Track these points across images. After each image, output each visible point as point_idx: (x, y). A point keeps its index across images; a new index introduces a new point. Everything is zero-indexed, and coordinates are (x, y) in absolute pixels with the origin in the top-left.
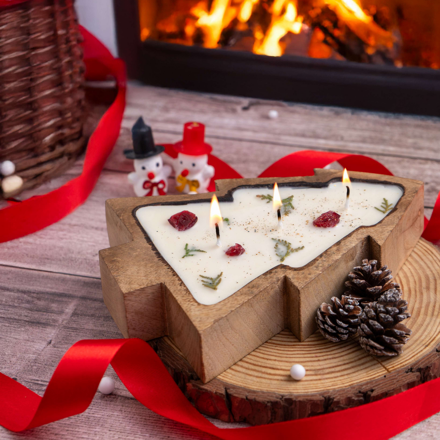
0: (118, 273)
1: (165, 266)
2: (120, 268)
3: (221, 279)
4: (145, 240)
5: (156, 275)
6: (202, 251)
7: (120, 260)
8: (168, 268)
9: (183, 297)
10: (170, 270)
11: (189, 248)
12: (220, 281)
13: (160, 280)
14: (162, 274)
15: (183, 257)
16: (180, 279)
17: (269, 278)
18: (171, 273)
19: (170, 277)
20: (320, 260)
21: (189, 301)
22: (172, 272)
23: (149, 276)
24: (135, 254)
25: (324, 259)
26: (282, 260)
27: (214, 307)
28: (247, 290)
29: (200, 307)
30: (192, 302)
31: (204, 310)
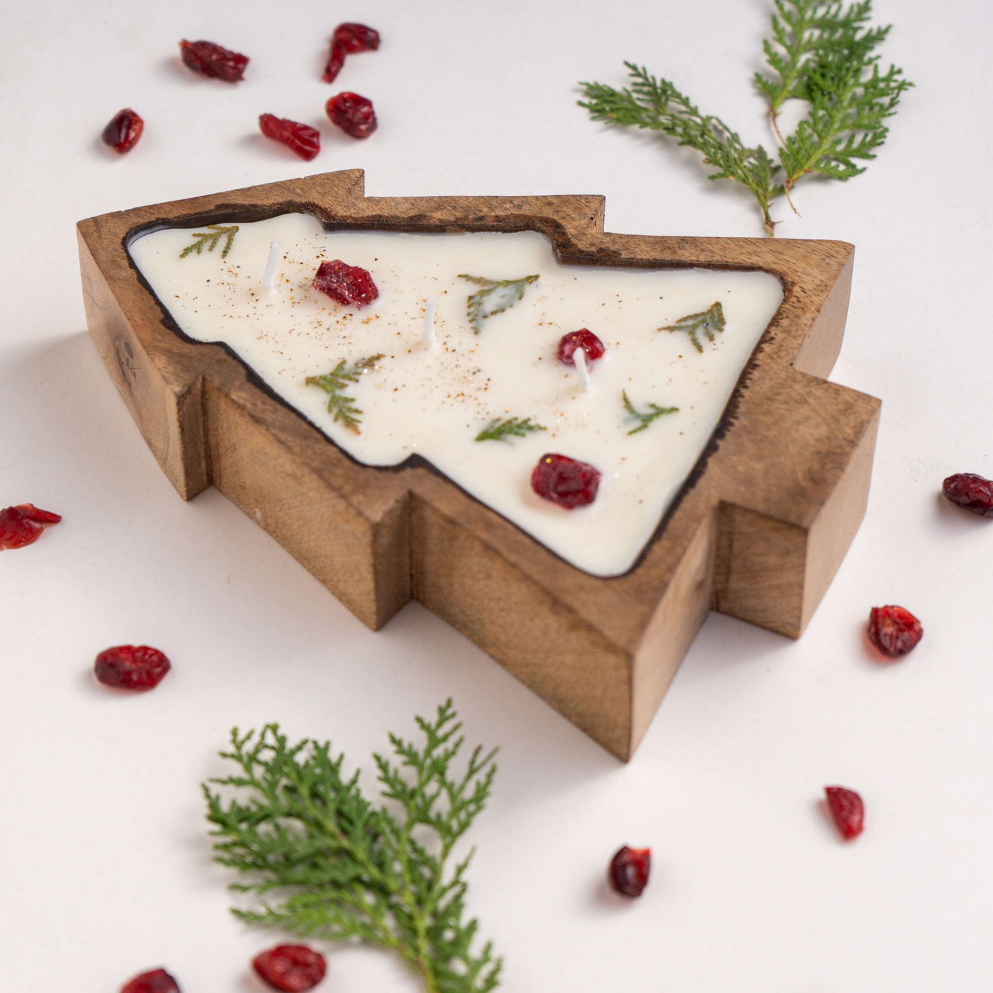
1: (743, 397)
3: (678, 322)
5: (783, 390)
6: (626, 399)
7: (800, 473)
8: (746, 387)
9: (798, 316)
11: (638, 424)
12: (684, 319)
13: (790, 375)
14: (771, 384)
15: (674, 410)
16: (758, 349)
18: (756, 374)
19: (767, 368)
20: (493, 214)
21: (799, 301)
22: (750, 376)
23: (799, 397)
24: (758, 467)
25: (485, 210)
26: (532, 279)
27: (775, 263)
28: (683, 251)
29: (796, 278)
30: (796, 297)
31: (798, 270)
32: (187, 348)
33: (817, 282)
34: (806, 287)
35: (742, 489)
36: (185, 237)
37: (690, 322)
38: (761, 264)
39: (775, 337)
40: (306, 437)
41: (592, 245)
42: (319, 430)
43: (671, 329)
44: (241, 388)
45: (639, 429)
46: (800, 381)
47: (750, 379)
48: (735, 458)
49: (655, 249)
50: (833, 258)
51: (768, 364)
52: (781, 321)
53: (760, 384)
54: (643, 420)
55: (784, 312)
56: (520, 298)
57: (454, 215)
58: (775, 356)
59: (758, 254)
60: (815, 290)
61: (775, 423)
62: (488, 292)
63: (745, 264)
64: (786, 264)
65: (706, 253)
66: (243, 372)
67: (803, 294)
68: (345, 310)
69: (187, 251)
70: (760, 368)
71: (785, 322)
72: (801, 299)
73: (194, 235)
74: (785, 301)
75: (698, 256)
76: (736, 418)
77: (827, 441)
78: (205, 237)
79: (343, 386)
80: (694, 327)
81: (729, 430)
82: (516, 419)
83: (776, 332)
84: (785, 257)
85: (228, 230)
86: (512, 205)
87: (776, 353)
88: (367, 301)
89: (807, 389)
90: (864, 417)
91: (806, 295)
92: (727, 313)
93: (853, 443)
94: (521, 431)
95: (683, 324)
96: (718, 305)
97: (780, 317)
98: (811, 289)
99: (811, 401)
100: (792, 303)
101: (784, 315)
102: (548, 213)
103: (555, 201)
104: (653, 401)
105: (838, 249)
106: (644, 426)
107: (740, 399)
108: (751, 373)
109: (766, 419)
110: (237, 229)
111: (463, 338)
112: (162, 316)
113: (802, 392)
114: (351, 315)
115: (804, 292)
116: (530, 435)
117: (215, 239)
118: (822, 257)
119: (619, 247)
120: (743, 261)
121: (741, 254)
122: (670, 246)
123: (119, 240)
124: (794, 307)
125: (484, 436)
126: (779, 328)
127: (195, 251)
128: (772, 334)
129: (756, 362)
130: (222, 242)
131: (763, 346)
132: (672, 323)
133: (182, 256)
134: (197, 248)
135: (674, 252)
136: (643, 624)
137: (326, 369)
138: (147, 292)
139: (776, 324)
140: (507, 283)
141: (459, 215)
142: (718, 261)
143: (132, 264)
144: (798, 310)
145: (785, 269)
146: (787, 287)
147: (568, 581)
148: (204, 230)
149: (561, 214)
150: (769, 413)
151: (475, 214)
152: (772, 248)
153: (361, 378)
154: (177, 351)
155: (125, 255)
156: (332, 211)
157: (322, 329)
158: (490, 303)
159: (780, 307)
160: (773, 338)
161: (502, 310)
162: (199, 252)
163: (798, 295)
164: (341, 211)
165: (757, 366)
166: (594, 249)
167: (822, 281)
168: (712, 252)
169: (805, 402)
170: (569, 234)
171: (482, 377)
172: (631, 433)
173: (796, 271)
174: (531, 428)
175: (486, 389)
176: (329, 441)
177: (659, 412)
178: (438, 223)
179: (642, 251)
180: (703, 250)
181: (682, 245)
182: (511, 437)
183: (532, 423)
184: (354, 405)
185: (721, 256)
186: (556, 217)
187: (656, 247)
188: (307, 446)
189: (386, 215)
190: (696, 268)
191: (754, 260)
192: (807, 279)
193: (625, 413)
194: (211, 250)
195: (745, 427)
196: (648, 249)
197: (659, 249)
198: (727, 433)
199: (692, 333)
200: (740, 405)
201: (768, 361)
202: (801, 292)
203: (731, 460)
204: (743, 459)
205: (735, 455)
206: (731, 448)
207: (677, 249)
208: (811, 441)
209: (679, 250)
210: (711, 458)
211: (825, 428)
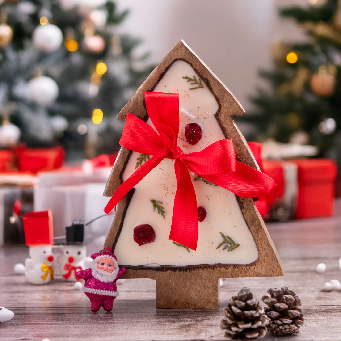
0: (192, 305)
1: (199, 270)
2: (186, 301)
4: (160, 272)
5: (207, 280)
7: (176, 297)
8: (203, 269)
9: (241, 272)
10: (206, 269)
12: (229, 238)
13: (214, 280)
14: (208, 276)
15: (189, 251)
17: (248, 207)
18: (210, 270)
19: (214, 272)
21: (248, 270)
22: (208, 269)
23: (207, 286)
24: (173, 285)
27: (262, 256)
28: (254, 228)
29: (258, 265)
30: (250, 268)
31: (262, 264)
33: (259, 272)
34: (256, 270)
35: (163, 284)
36: (191, 73)
37: (228, 240)
39: (229, 269)
43: (223, 235)
46: (213, 284)
47: (207, 269)
48: (173, 278)
49: (251, 219)
50: (273, 273)
51: (216, 272)
52: (237, 268)
53: (204, 273)
55: (241, 268)
58: (220, 272)
59: (264, 249)
60: (256, 272)
61: (193, 283)
64: (263, 260)
67: (252, 270)
68: (185, 137)
69: (186, 78)
71: (237, 269)
73: (194, 76)
74: (247, 265)
75: (254, 232)
76: (189, 271)
77: (192, 300)
78: (195, 80)
80: (227, 242)
81: (183, 272)
82: (163, 208)
83: (231, 269)
84: (266, 258)
85: (201, 84)
87: (222, 272)
88: (191, 143)
89: (211, 287)
91: (252, 271)
94: (160, 212)
95: (227, 238)
96: (238, 246)
97: (238, 267)
99: (207, 290)
100: (246, 268)
101: (240, 268)
105: (278, 272)
106: (179, 245)
107: (198, 270)
108: (210, 268)
109: (193, 280)
110: (202, 87)
113: (209, 286)
114: (184, 140)
115: (253, 270)
116: (160, 215)
117: (196, 83)
118: (271, 269)
120: (259, 247)
121: (261, 245)
124: (245, 270)
125: (153, 202)
126: (233, 269)
127: (187, 80)
128: (229, 268)
130: (196, 86)
131: (223, 268)
132: (225, 235)
133: (183, 78)
134: (189, 79)
135: (252, 225)
139: (235, 267)
142: (255, 239)
144: (244, 271)
146: (253, 264)
148: (197, 78)
150: (196, 280)
151: (241, 158)
152: (269, 252)
156: (221, 114)
159: (243, 265)
161: (207, 183)
162: (188, 81)
163: (251, 268)
165: (214, 269)
167: (261, 273)
168: (258, 236)
169: (205, 289)
173: (261, 264)
174: (162, 214)
175: (173, 194)
180: (257, 233)
181: (257, 225)
182: (156, 211)
183: (164, 213)
185: (257, 239)
187: (252, 219)
192: (259, 268)
194: (191, 84)
195: (187, 275)
196: (249, 216)
197: (251, 220)
198: (182, 272)
199: (224, 242)
200: (195, 271)
201: (217, 272)
202: (252, 269)
203: (172, 277)
204: (174, 280)
205: (175, 277)
206: (177, 275)
207: (254, 225)
208: (190, 296)
209: (254, 226)
210: (170, 271)
211: (197, 298)
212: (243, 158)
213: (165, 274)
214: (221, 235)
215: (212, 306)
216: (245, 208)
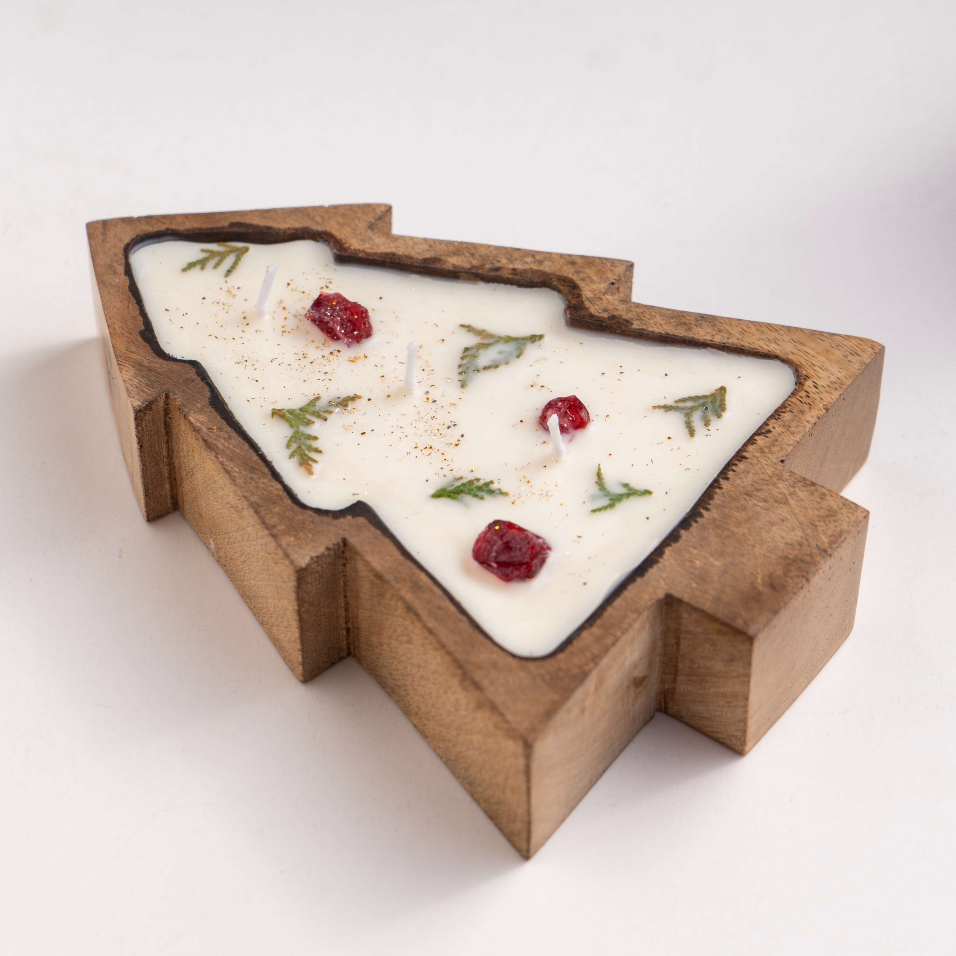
3: (676, 402)
4: (653, 570)
5: (765, 487)
6: (599, 475)
7: (760, 576)
9: (802, 412)
11: (605, 502)
12: (684, 400)
14: (755, 479)
15: (647, 492)
16: (751, 441)
18: (741, 466)
19: (755, 461)
20: (511, 266)
21: (808, 396)
22: (734, 468)
23: (780, 496)
24: (717, 564)
26: (535, 338)
27: (793, 353)
28: (699, 329)
29: (812, 372)
30: (806, 391)
31: (815, 363)
32: (158, 364)
33: (833, 379)
34: (820, 382)
35: (694, 585)
36: (193, 251)
37: (689, 404)
38: (778, 352)
39: (772, 430)
40: (253, 470)
41: (605, 310)
42: (268, 464)
43: (667, 408)
44: (201, 411)
45: (605, 508)
46: (787, 480)
47: (734, 471)
48: (695, 552)
49: (670, 323)
50: (857, 356)
52: (782, 414)
53: (742, 478)
54: (611, 500)
55: (790, 405)
56: (518, 356)
57: (471, 263)
58: (766, 450)
59: (778, 342)
60: (829, 386)
61: (748, 520)
62: (486, 346)
63: (761, 350)
64: (804, 356)
65: (723, 334)
66: (208, 394)
67: (814, 390)
68: (334, 346)
69: (191, 266)
70: (748, 460)
71: (787, 416)
72: (811, 395)
73: (203, 251)
74: (793, 394)
75: (713, 336)
76: (707, 509)
77: (798, 547)
78: (213, 254)
79: (309, 423)
80: (692, 409)
81: (696, 522)
82: (478, 480)
83: (775, 426)
84: (805, 349)
85: (237, 249)
86: (533, 260)
87: (769, 447)
88: (358, 339)
89: (792, 489)
90: (845, 526)
91: (817, 390)
92: (731, 400)
93: (825, 552)
94: (480, 494)
95: (681, 405)
96: (723, 390)
97: (784, 410)
98: (825, 385)
99: (792, 502)
100: (800, 397)
101: (788, 409)
102: (568, 272)
103: (579, 261)
104: (626, 481)
105: (865, 347)
106: (611, 506)
107: (717, 490)
108: (736, 465)
109: (739, 515)
110: (247, 250)
111: (448, 391)
112: (143, 327)
113: (786, 491)
114: (339, 351)
115: (816, 387)
116: (488, 497)
117: (222, 256)
118: (845, 354)
119: (632, 317)
120: (760, 347)
121: (760, 339)
122: (687, 322)
123: (122, 246)
124: (802, 402)
125: (440, 494)
126: (779, 422)
127: (198, 267)
128: (770, 427)
129: (745, 454)
130: (229, 261)
131: (756, 438)
132: (669, 402)
133: (184, 270)
134: (202, 264)
135: (690, 329)
136: (549, 714)
137: (297, 403)
138: (135, 301)
139: (777, 416)
140: (509, 339)
141: (475, 263)
142: (733, 344)
143: (128, 271)
144: (805, 405)
145: (802, 361)
146: (800, 380)
147: (484, 655)
148: (214, 247)
149: (582, 275)
150: (744, 509)
151: (492, 264)
152: (794, 337)
153: (331, 418)
154: (147, 365)
155: (123, 261)
156: (346, 243)
157: (306, 362)
158: (486, 357)
159: (787, 400)
160: (769, 431)
161: (495, 366)
162: (202, 268)
163: (809, 390)
164: (355, 244)
165: (745, 458)
166: (605, 315)
167: (839, 379)
168: (730, 334)
169: (786, 502)
170: (584, 296)
171: (456, 432)
172: (594, 511)
173: (814, 365)
174: (491, 492)
175: (456, 445)
176: (276, 476)
177: (631, 492)
178: (451, 268)
179: (655, 324)
180: (720, 331)
181: (700, 322)
182: (468, 499)
183: (494, 487)
184: (315, 444)
185: (738, 339)
186: (575, 278)
187: (672, 321)
188: (252, 479)
189: (400, 253)
190: (709, 349)
191: (773, 348)
192: (823, 374)
193: (595, 489)
194: (215, 267)
195: (715, 520)
196: (663, 322)
197: (674, 324)
198: (694, 524)
199: (688, 415)
200: (716, 497)
201: (758, 455)
202: (813, 387)
203: (690, 552)
204: (703, 553)
205: (695, 548)
206: (694, 540)
207: (693, 326)
208: (780, 544)
209: (695, 327)
210: (670, 548)
211: (799, 533)
212: (498, 259)
213: (667, 563)
214: (662, 410)
215: (849, 515)
216: (632, 319)
